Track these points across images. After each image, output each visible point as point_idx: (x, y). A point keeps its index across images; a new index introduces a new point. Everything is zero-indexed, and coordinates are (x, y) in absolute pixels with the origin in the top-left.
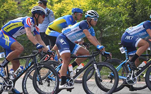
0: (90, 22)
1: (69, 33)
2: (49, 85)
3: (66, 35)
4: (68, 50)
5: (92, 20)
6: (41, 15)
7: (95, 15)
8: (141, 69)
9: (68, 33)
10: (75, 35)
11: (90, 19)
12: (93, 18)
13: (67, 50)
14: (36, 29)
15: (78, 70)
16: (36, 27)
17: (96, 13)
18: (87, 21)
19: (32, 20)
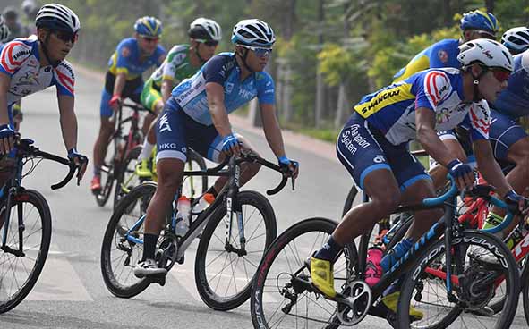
0: (244, 59)
1: (186, 95)
2: (127, 262)
3: (180, 101)
4: (170, 149)
5: (250, 53)
6: (55, 33)
7: (258, 38)
9: (183, 94)
11: (244, 51)
12: (253, 48)
13: (167, 149)
14: (57, 79)
15: (195, 214)
16: (58, 72)
17: (261, 31)
18: (234, 56)
19: (31, 48)
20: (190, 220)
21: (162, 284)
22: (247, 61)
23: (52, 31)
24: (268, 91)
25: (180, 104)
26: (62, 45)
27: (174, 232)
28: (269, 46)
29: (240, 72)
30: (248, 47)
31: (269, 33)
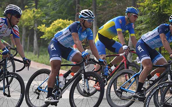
0: (83, 24)
1: (61, 37)
2: (38, 98)
3: (58, 39)
5: (86, 21)
7: (89, 16)
8: (152, 82)
9: (59, 37)
10: (67, 40)
11: (83, 21)
12: (87, 20)
13: (55, 56)
14: (13, 32)
15: (67, 80)
16: (13, 29)
17: (90, 13)
18: (80, 23)
19: (4, 21)
20: (65, 82)
21: (56, 105)
22: (85, 24)
23: (13, 15)
24: (91, 35)
25: (58, 40)
26: (16, 20)
27: (58, 87)
28: (93, 19)
29: (82, 29)
30: (85, 19)
31: (92, 14)
